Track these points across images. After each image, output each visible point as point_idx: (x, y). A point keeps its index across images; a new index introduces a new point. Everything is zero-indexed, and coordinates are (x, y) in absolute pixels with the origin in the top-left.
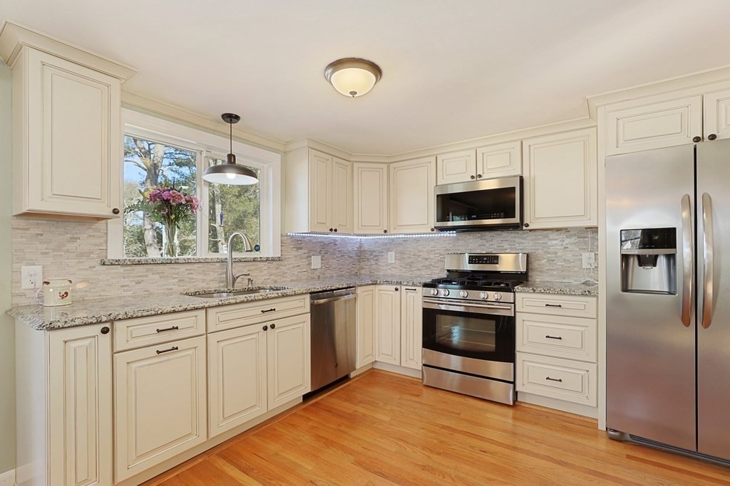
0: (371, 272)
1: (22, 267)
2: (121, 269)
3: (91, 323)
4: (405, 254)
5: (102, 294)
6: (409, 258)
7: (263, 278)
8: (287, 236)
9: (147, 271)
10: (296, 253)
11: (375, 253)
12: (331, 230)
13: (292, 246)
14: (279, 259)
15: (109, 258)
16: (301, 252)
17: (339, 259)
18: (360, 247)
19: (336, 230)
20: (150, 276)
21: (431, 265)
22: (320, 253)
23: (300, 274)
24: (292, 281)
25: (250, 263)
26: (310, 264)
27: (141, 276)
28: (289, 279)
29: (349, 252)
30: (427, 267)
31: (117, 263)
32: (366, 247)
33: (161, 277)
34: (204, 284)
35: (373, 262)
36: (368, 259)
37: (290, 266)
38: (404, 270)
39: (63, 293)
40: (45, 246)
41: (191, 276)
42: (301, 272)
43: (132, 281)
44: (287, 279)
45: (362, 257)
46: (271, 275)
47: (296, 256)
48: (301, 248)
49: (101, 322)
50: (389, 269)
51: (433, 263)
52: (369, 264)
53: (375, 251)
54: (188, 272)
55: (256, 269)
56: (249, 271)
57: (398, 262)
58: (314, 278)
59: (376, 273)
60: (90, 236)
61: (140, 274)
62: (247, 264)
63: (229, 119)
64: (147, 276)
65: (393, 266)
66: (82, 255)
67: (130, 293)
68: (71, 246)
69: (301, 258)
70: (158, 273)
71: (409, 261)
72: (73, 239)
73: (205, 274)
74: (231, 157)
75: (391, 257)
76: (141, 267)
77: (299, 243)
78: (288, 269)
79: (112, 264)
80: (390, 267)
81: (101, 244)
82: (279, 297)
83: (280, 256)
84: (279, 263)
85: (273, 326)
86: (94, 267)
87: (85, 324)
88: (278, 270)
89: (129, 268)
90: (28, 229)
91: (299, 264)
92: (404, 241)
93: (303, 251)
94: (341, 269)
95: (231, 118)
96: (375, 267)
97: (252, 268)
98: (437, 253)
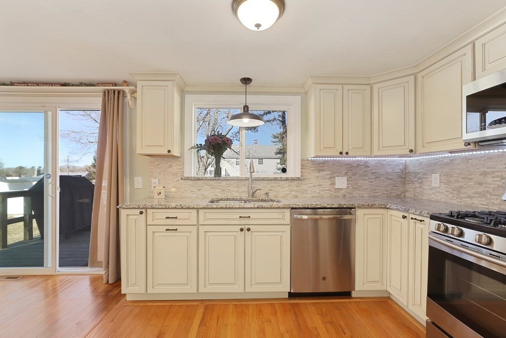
0: (415, 196)
1: (152, 179)
2: (190, 182)
3: (136, 208)
4: (452, 176)
5: (182, 194)
6: (457, 181)
7: (284, 193)
8: (309, 160)
9: (204, 184)
10: (318, 174)
11: (419, 176)
12: (341, 153)
13: (313, 169)
14: (298, 179)
15: (185, 176)
16: (322, 173)
17: (372, 180)
18: (405, 169)
19: (347, 153)
20: (205, 187)
21: (488, 192)
22: (346, 174)
23: (322, 192)
24: (313, 197)
25: (273, 182)
26: (334, 184)
27: (200, 187)
28: (311, 196)
29: (388, 174)
30: (482, 195)
31: (188, 179)
32: (411, 169)
33: (211, 188)
34: (238, 194)
35: (417, 185)
36: (413, 181)
37: (311, 185)
38: (451, 196)
39: (158, 192)
40: (160, 170)
41: (229, 188)
42: (323, 190)
43: (196, 189)
44: (308, 195)
45: (407, 179)
46: (292, 191)
47: (317, 177)
48: (323, 170)
49: (139, 208)
50: (433, 194)
51: (491, 190)
52: (414, 186)
53: (418, 173)
54: (227, 185)
55: (278, 186)
56: (271, 187)
57: (443, 186)
58: (338, 197)
59: (420, 197)
60: (177, 165)
61: (200, 185)
62: (270, 182)
63: (245, 81)
64: (204, 187)
65: (438, 190)
66: (173, 174)
67: (195, 196)
68: (169, 170)
69: (325, 179)
70: (209, 186)
71: (457, 185)
72: (171, 166)
73: (238, 188)
74: (246, 108)
75: (435, 180)
76: (201, 181)
77: (320, 166)
78: (309, 187)
79: (185, 179)
80: (434, 191)
81: (181, 169)
82: (254, 208)
83: (300, 176)
84: (299, 182)
85: (249, 230)
86: (179, 180)
87: (133, 208)
88: (298, 188)
89: (194, 182)
90: (154, 162)
91: (321, 184)
92: (451, 160)
93: (325, 173)
94: (375, 189)
95: (246, 81)
96: (418, 190)
97: (274, 185)
98: (497, 177)
